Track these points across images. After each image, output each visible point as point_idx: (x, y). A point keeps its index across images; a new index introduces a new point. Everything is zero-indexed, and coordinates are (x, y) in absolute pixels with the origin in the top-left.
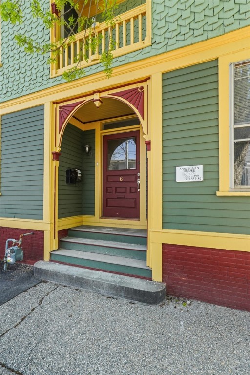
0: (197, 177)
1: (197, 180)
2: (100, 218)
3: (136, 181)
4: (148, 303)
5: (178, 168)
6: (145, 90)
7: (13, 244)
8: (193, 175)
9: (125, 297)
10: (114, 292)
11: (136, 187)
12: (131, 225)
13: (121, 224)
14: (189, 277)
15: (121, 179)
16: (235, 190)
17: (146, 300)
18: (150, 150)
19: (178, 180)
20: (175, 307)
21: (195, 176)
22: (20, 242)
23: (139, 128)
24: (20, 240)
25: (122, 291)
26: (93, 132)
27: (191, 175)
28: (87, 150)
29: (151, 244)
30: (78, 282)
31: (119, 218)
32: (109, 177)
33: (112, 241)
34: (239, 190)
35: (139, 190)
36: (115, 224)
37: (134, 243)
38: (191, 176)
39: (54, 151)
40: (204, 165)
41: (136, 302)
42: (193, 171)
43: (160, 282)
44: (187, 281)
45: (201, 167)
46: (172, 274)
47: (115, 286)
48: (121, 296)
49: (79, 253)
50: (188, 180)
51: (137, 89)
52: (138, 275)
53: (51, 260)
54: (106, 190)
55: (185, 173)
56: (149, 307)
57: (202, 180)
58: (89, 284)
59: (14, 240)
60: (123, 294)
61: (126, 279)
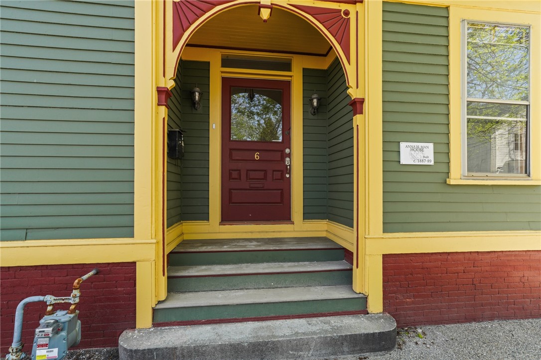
0: (427, 159)
1: (426, 163)
2: (221, 224)
3: (283, 160)
4: (385, 350)
5: (403, 145)
6: (352, 16)
7: (49, 308)
8: (422, 156)
9: (349, 353)
10: (330, 350)
11: (282, 171)
12: (281, 232)
13: (262, 232)
14: (414, 297)
15: (257, 156)
16: (467, 178)
17: (384, 346)
18: (361, 113)
19: (403, 162)
20: (417, 343)
21: (424, 157)
22: (74, 297)
23: (291, 76)
24: (76, 292)
25: (345, 344)
26: (206, 66)
27: (419, 155)
28: (197, 98)
29: (367, 258)
30: (253, 352)
31: (258, 222)
32: (234, 152)
33: (268, 262)
34: (484, 178)
35: (288, 176)
36: (251, 232)
37: (308, 261)
38: (419, 157)
39: (162, 85)
40: (434, 143)
41: (367, 354)
42: (422, 150)
43: (381, 313)
44: (413, 303)
45: (431, 145)
46: (393, 297)
47: (332, 339)
48: (343, 353)
49: (220, 294)
50: (417, 163)
51: (340, 11)
52: (345, 310)
53: (156, 324)
54: (227, 175)
55: (413, 152)
56: (388, 355)
57: (432, 163)
58: (280, 350)
59: (50, 299)
60: (346, 349)
61: (335, 321)
